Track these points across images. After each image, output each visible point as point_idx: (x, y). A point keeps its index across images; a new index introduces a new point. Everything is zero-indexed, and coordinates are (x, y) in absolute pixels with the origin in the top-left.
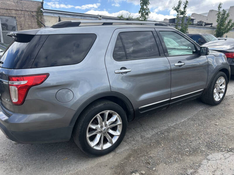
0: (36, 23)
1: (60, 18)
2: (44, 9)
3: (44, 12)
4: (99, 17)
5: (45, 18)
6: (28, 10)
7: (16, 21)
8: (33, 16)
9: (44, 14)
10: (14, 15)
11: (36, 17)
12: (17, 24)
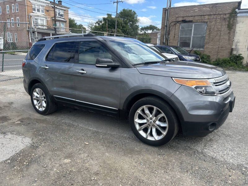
0: (226, 26)
2: (240, 9)
3: (238, 13)
5: (238, 19)
6: (221, 13)
7: (207, 25)
8: (225, 19)
9: (238, 15)
11: (228, 19)
12: (207, 29)
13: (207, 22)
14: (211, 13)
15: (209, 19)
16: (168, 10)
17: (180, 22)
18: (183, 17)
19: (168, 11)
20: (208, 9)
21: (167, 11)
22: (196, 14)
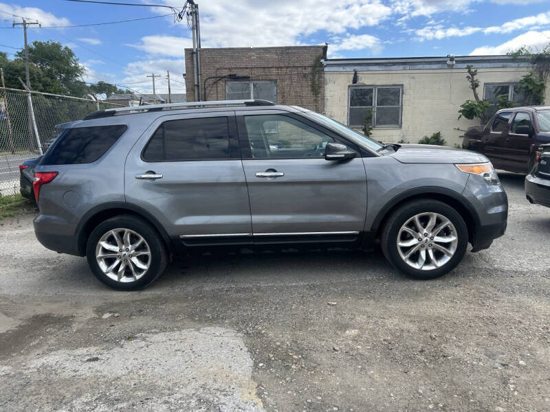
0: (310, 88)
1: (355, 74)
2: (326, 60)
3: (325, 66)
4: (449, 62)
5: (327, 76)
6: (297, 64)
7: (277, 86)
8: (305, 76)
9: (326, 69)
10: (274, 78)
11: (310, 76)
12: (277, 93)
13: (276, 81)
14: (282, 65)
15: (278, 74)
16: (197, 53)
17: (226, 79)
18: (230, 69)
19: (197, 55)
20: (275, 56)
21: (195, 55)
22: (254, 65)
